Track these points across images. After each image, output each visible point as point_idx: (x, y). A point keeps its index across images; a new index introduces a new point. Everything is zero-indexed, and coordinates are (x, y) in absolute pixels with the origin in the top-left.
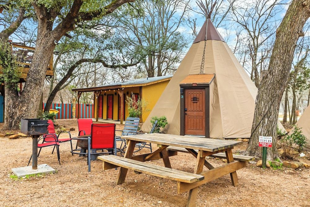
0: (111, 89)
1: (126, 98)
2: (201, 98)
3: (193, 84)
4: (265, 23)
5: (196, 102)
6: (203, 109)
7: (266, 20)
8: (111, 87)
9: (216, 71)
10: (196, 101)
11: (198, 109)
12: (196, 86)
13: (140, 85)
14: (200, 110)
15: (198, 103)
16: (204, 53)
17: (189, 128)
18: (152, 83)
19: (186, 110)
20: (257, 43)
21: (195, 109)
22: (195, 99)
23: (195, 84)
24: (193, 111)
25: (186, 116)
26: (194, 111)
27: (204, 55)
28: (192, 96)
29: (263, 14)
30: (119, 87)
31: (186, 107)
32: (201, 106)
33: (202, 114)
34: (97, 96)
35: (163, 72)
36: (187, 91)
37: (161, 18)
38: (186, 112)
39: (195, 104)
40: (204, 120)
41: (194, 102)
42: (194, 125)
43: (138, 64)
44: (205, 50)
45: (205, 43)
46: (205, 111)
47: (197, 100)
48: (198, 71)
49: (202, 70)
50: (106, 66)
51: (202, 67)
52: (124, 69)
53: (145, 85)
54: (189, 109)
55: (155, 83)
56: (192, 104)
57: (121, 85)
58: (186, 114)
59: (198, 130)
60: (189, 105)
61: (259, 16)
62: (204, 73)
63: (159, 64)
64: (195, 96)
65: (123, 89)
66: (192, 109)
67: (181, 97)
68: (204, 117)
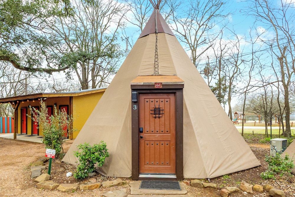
0: (30, 100)
1: (53, 111)
2: (167, 110)
3: (156, 83)
4: (203, 35)
5: (159, 117)
6: (171, 128)
7: (203, 32)
8: (30, 96)
9: (177, 71)
10: (160, 114)
11: (163, 129)
12: (161, 87)
13: (70, 95)
14: (166, 130)
15: (162, 119)
16: (156, 48)
17: (147, 162)
18: (85, 94)
19: (141, 130)
20: (195, 55)
21: (157, 129)
22: (157, 112)
23: (158, 83)
24: (154, 132)
25: (142, 141)
26: (156, 132)
27: (156, 51)
28: (152, 106)
29: (203, 25)
30: (40, 96)
31: (142, 126)
32: (167, 123)
33: (170, 136)
34: (15, 108)
35: (97, 84)
36: (142, 98)
37: (95, 29)
38: (142, 135)
39: (157, 119)
40: (173, 147)
41: (155, 117)
42: (156, 156)
43: (67, 69)
44: (158, 44)
45: (157, 36)
46: (174, 132)
47: (161, 112)
48: (151, 71)
49: (156, 70)
50: (18, 66)
51: (156, 66)
52: (48, 75)
53: (77, 95)
54: (147, 128)
55: (88, 93)
56: (152, 119)
57: (41, 94)
58: (142, 137)
59: (163, 164)
60: (147, 123)
61: (199, 26)
62: (160, 74)
63: (93, 77)
64: (157, 107)
65: (45, 99)
66: (152, 129)
67: (132, 107)
68: (173, 142)
